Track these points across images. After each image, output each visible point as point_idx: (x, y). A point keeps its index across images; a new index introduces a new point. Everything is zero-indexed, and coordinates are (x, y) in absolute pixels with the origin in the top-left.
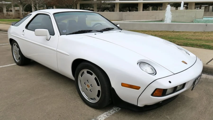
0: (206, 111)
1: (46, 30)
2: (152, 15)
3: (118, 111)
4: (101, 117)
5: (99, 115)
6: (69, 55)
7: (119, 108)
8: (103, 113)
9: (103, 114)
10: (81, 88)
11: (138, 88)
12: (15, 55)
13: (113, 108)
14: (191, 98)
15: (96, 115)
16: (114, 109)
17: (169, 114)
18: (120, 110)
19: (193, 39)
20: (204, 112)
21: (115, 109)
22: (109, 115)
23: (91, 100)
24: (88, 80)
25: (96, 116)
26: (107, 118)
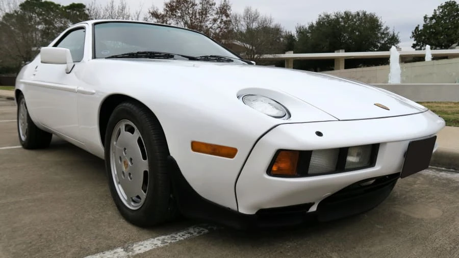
0: (455, 248)
1: (66, 51)
2: (362, 77)
3: (198, 235)
4: (145, 245)
5: (140, 241)
6: (93, 94)
7: (204, 229)
8: (154, 238)
9: (152, 240)
10: (116, 173)
11: (230, 153)
12: (21, 125)
13: (188, 229)
14: (418, 219)
15: (132, 240)
16: (191, 230)
17: (339, 250)
18: (204, 234)
19: (450, 112)
20: (451, 250)
21: (192, 232)
22: (169, 241)
23: (132, 203)
24: (125, 149)
25: (133, 244)
26: (158, 248)
